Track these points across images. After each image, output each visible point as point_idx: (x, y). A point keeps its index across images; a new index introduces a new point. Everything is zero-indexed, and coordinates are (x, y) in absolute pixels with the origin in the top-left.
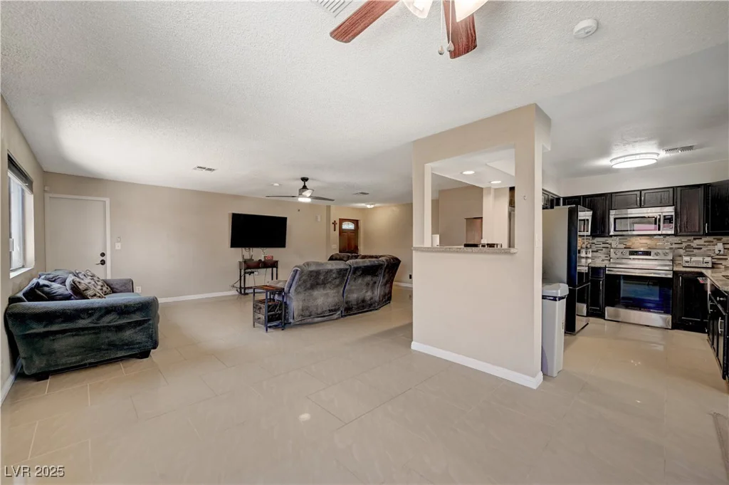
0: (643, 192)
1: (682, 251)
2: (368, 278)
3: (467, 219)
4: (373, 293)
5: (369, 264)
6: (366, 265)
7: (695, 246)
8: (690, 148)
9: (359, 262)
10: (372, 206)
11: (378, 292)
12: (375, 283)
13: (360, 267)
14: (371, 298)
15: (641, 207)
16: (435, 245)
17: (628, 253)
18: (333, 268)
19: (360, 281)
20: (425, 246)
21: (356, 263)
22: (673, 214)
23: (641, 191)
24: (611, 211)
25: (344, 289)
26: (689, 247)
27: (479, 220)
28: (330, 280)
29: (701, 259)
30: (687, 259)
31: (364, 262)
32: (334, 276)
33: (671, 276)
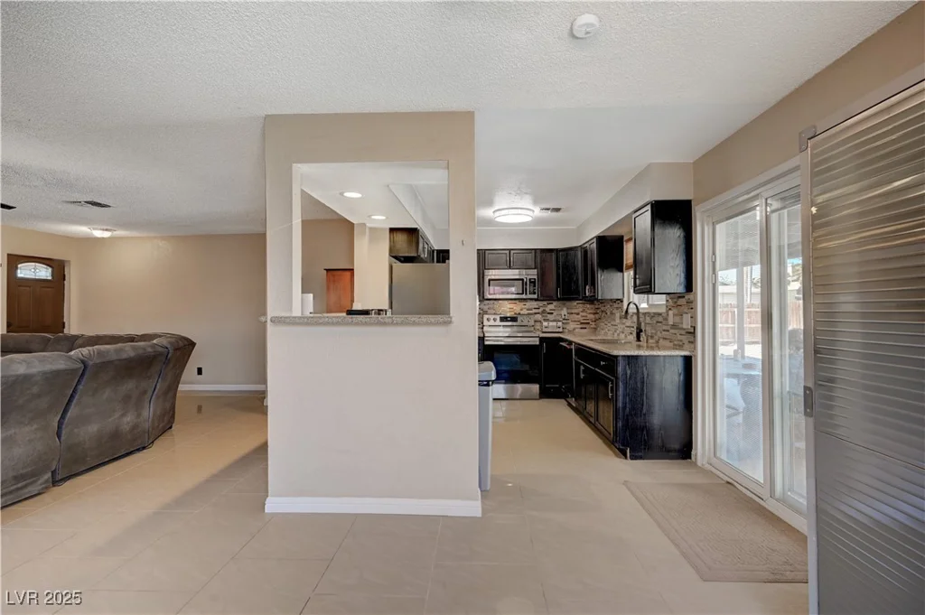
0: (512, 252)
1: (539, 317)
2: (129, 386)
3: (327, 270)
4: (139, 415)
5: (132, 354)
6: (124, 356)
7: (548, 310)
8: (558, 210)
9: (108, 351)
10: (107, 234)
11: (149, 412)
12: (145, 392)
13: (110, 362)
14: (135, 427)
15: (510, 268)
16: (307, 314)
17: (499, 319)
18: (34, 370)
19: (107, 393)
20: (294, 315)
21: (100, 353)
22: (536, 277)
23: (510, 250)
24: (486, 271)
25: (63, 417)
26: (544, 312)
27: (348, 273)
28: (21, 402)
29: (554, 324)
30: (545, 324)
31: (118, 351)
32: (35, 390)
33: (538, 343)
